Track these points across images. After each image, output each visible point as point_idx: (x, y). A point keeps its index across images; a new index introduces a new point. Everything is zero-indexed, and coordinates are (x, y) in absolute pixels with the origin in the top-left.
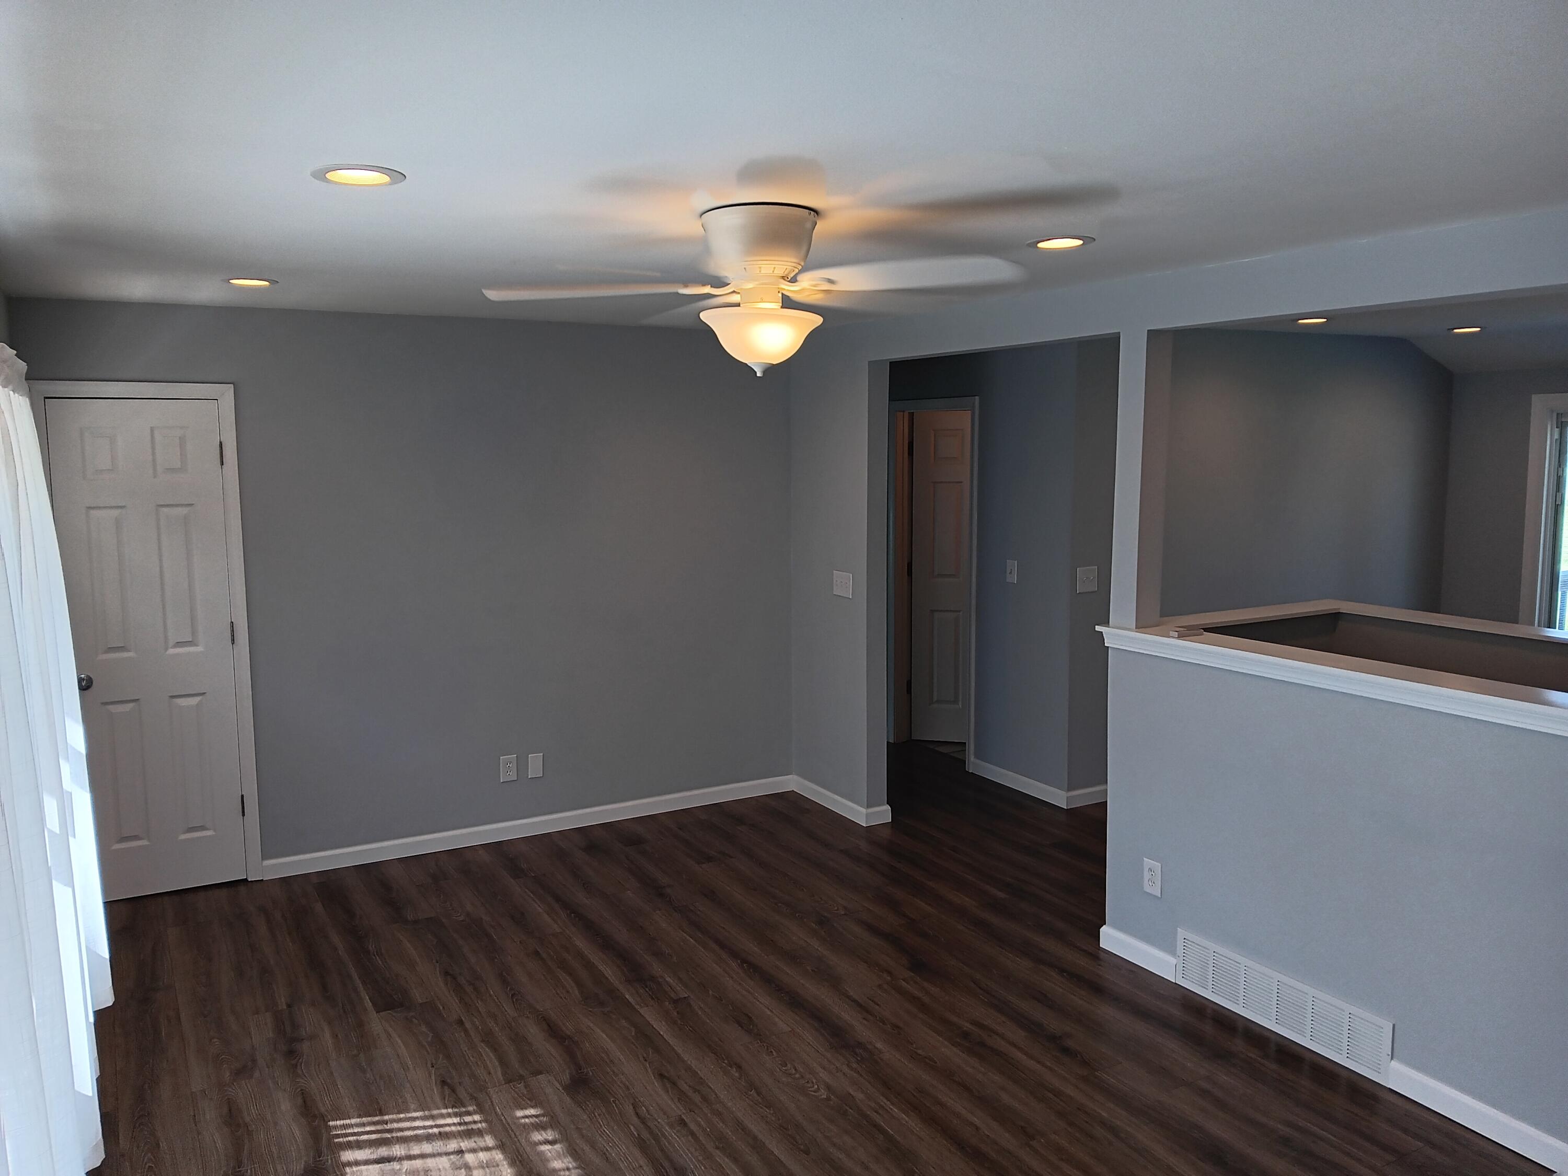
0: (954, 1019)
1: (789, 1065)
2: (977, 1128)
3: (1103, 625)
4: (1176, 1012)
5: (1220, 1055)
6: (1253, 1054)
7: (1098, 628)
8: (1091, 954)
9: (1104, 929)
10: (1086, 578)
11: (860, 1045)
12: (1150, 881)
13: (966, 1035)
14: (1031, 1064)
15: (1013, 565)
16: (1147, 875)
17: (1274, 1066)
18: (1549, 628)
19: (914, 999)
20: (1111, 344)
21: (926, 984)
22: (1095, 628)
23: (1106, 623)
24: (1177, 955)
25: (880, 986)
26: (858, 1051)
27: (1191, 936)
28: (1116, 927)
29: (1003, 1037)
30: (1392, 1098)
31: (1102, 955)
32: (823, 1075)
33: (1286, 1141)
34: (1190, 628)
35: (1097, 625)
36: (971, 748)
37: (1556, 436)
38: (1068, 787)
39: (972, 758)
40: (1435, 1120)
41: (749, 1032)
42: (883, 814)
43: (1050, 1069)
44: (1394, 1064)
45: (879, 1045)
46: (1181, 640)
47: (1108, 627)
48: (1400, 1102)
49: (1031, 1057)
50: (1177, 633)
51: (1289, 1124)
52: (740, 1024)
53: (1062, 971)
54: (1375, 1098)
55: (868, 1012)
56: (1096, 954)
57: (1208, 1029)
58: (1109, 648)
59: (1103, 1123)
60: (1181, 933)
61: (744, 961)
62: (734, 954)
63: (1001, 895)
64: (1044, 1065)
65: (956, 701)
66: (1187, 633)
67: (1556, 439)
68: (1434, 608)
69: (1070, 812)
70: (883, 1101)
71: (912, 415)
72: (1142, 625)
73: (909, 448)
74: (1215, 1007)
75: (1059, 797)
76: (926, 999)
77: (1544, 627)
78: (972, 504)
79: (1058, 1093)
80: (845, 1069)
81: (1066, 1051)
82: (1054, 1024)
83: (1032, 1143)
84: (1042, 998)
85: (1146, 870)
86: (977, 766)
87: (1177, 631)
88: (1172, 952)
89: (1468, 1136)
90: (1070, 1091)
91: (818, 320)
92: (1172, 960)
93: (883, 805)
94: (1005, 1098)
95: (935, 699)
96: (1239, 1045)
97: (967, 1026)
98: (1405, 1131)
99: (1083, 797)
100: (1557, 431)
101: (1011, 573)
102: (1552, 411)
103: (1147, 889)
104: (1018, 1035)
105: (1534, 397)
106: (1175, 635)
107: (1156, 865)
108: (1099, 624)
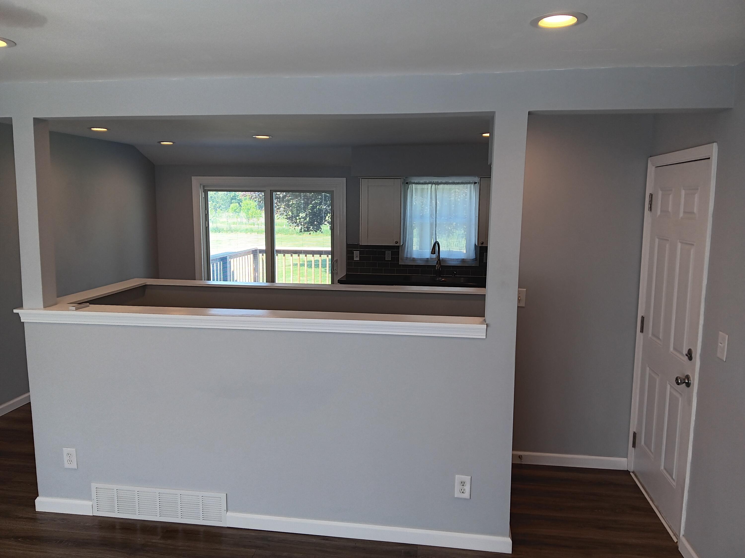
3: (18, 308)
6: (147, 539)
7: (15, 311)
8: (31, 519)
9: (38, 501)
12: (68, 461)
16: (66, 458)
18: (208, 280)
22: (13, 311)
23: (21, 307)
24: (92, 499)
27: (99, 485)
28: (48, 495)
30: (231, 531)
31: (38, 516)
35: (14, 309)
37: (203, 196)
40: (253, 534)
44: (230, 514)
46: (80, 311)
47: (23, 309)
48: (235, 532)
53: (16, 538)
54: (221, 536)
56: (33, 517)
57: (118, 535)
58: (24, 323)
60: (94, 485)
66: (79, 306)
67: (203, 198)
72: (47, 305)
74: (122, 521)
77: (206, 280)
85: (65, 455)
88: (89, 498)
89: (270, 535)
92: (90, 503)
96: (139, 539)
98: (244, 546)
100: (203, 193)
102: (201, 185)
103: (67, 465)
105: (193, 178)
106: (74, 308)
107: (72, 451)
108: (15, 308)
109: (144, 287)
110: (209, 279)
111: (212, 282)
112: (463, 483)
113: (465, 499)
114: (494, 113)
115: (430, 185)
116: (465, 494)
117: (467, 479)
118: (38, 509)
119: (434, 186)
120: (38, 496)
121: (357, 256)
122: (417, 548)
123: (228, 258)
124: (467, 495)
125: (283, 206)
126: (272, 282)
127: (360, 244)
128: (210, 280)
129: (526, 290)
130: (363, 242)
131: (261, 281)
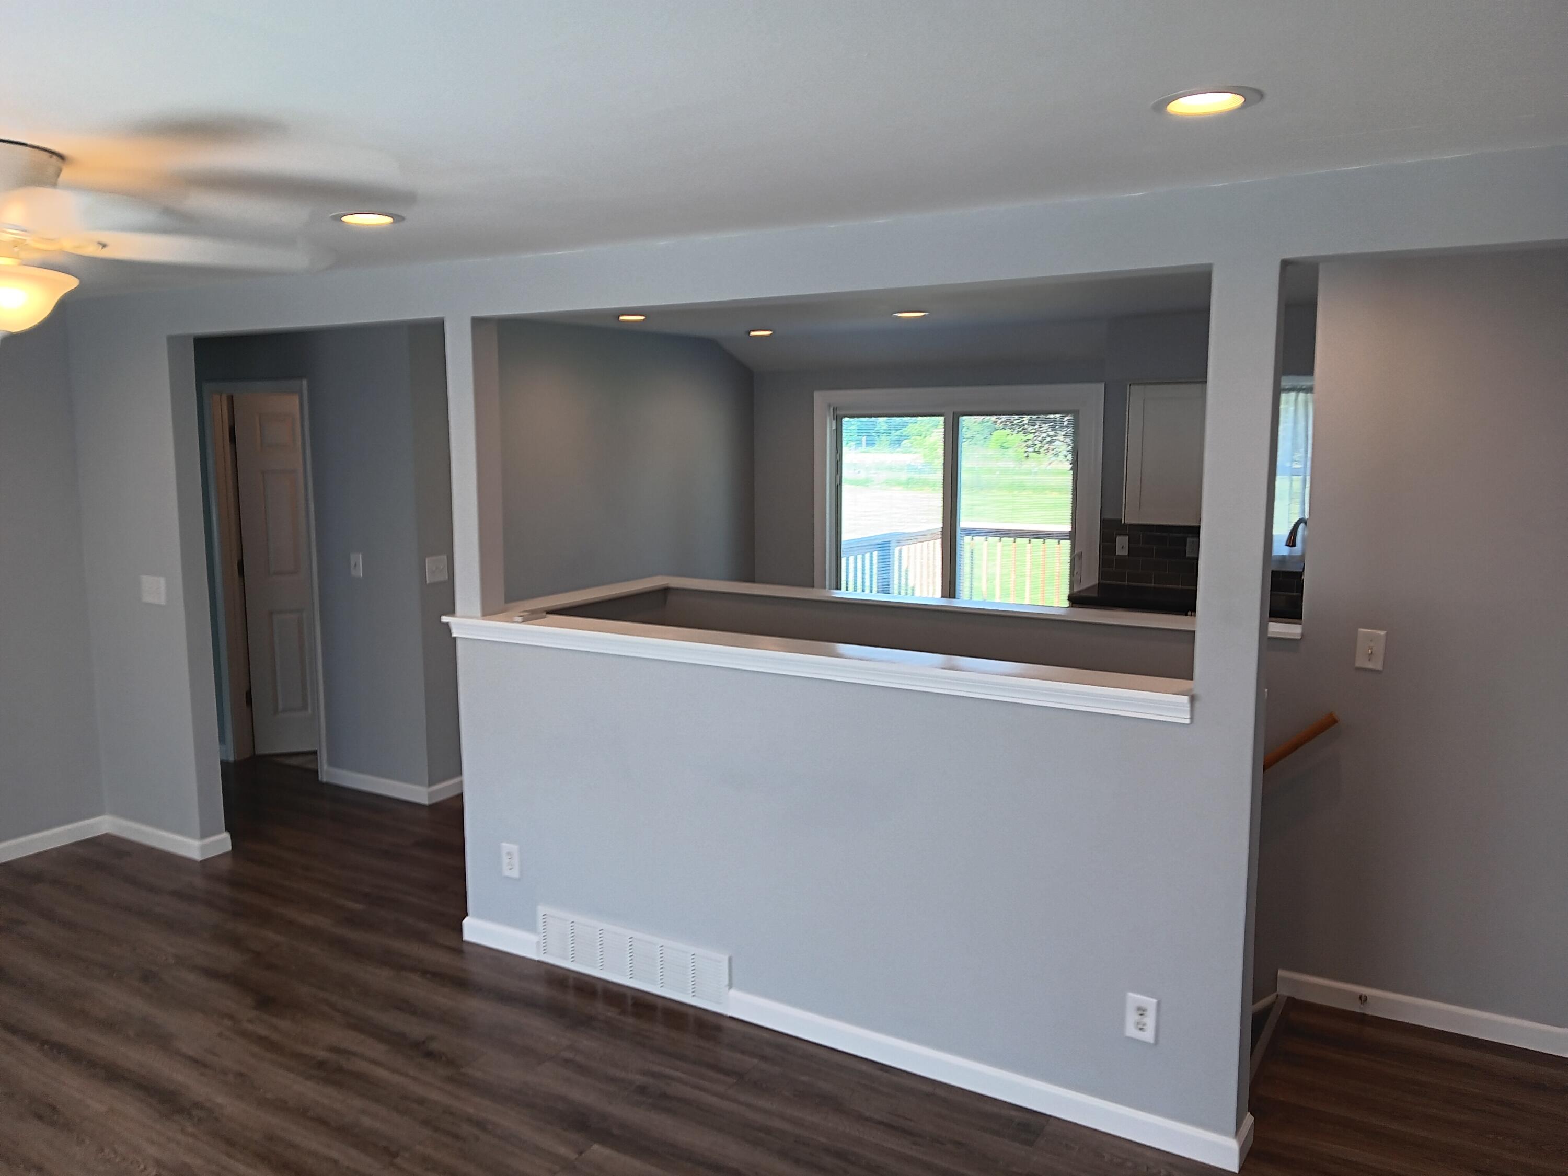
0: (307, 1050)
1: (107, 1151)
2: (336, 1162)
3: (449, 615)
4: (541, 990)
5: (582, 1022)
6: (612, 1013)
7: (445, 619)
8: (454, 949)
9: (466, 922)
10: (434, 566)
11: (197, 1105)
12: (509, 865)
13: (321, 1065)
14: (396, 1079)
15: (358, 559)
16: (505, 860)
17: (631, 1020)
19: (261, 1040)
20: (436, 329)
21: (274, 1020)
22: (441, 619)
23: (452, 612)
24: (538, 932)
25: (220, 1035)
26: (195, 1112)
27: (550, 911)
28: (479, 916)
29: (363, 1057)
30: (733, 1025)
31: (465, 948)
32: (152, 1151)
33: (642, 1090)
34: (533, 612)
35: (444, 616)
36: (323, 757)
37: (834, 427)
38: (429, 783)
39: (325, 767)
40: (766, 1035)
41: (53, 1124)
42: (222, 842)
43: (415, 1079)
44: (733, 993)
45: (220, 1100)
46: (529, 624)
47: (455, 617)
48: (738, 1026)
49: (394, 1071)
50: (520, 618)
51: (645, 1073)
52: (40, 1117)
53: (424, 973)
54: (718, 1028)
55: (205, 1065)
56: (460, 948)
57: (571, 999)
58: (457, 638)
59: (470, 1120)
60: (541, 910)
61: (44, 1042)
62: (31, 1037)
63: (358, 907)
64: (407, 1075)
65: (305, 707)
66: (532, 616)
67: (834, 430)
68: (751, 579)
69: (434, 808)
70: (224, 1160)
71: (231, 399)
72: (488, 612)
73: (230, 433)
74: (578, 976)
75: (420, 794)
76: (275, 1037)
77: (833, 589)
78: (306, 495)
79: (421, 1101)
80: (179, 1136)
81: (430, 1055)
82: (416, 1029)
83: (398, 1161)
84: (405, 1006)
85: (504, 854)
86: (329, 773)
87: (521, 616)
88: (532, 929)
89: (793, 1043)
90: (435, 1096)
91: (72, 283)
92: (533, 938)
93: (220, 832)
94: (367, 1121)
95: (280, 707)
96: (600, 1009)
97: (322, 1054)
98: (743, 1052)
99: (442, 790)
100: (834, 423)
101: (355, 565)
102: (829, 406)
103: (507, 873)
104: (377, 1050)
105: (817, 395)
106: (520, 619)
107: (514, 848)
108: (446, 614)
109: (665, 591)
110: (838, 587)
111: (841, 594)
112: (1142, 1011)
113: (1144, 1043)
114: (1210, 266)
115: (1293, 394)
116: (1145, 1033)
117: (1150, 1003)
118: (468, 936)
119: (1302, 395)
120: (467, 915)
121: (1123, 547)
122: (1048, 1120)
123: (893, 544)
124: (1148, 1036)
125: (1062, 438)
126: (950, 597)
127: (1123, 522)
128: (841, 589)
129: (1387, 635)
130: (1129, 518)
131: (896, 592)
